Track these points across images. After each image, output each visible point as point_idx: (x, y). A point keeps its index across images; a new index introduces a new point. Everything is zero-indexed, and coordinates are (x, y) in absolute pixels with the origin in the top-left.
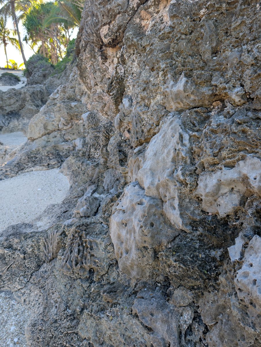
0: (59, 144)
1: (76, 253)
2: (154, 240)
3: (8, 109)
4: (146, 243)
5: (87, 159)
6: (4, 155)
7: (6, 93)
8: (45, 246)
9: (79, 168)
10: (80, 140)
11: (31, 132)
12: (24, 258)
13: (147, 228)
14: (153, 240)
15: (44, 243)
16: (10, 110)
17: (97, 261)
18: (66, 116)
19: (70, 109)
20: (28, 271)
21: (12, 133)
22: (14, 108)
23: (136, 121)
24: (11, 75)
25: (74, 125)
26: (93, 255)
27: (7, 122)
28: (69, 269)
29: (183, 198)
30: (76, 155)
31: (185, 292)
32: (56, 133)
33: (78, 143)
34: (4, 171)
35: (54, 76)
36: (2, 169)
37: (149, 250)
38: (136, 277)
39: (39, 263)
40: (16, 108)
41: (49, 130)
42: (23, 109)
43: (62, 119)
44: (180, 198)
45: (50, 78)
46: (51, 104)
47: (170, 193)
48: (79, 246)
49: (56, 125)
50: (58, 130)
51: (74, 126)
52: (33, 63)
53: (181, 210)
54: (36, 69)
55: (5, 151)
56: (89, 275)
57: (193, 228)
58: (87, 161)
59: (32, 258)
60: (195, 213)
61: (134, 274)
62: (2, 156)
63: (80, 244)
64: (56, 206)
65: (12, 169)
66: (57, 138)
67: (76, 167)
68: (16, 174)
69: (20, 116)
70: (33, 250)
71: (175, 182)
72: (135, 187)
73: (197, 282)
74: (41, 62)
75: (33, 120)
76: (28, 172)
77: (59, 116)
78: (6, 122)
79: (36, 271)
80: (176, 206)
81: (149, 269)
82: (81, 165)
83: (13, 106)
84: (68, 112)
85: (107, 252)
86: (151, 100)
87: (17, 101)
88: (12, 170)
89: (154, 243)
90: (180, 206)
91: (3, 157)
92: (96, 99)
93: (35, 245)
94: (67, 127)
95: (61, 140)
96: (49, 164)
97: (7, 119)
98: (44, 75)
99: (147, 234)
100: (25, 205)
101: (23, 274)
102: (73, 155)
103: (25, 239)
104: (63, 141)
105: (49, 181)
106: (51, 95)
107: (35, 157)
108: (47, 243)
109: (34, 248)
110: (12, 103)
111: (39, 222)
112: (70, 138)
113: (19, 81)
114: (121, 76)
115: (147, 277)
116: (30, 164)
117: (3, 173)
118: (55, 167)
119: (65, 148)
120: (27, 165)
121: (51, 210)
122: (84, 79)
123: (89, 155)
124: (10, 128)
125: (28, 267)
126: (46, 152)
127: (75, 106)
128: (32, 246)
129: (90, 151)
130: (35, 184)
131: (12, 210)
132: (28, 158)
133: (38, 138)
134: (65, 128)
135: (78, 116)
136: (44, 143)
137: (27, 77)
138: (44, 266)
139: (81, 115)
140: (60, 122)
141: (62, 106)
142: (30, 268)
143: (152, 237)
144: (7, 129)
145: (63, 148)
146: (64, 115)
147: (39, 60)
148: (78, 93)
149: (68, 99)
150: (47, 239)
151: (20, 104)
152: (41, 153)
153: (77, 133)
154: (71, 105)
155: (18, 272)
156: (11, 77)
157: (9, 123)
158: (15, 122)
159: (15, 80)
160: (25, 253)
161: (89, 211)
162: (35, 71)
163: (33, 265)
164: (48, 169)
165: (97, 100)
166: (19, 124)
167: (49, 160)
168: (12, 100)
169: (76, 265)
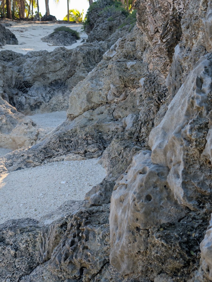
0: (103, 123)
1: (68, 244)
2: (149, 218)
3: (52, 77)
4: (138, 221)
5: (135, 143)
6: (34, 140)
7: (51, 54)
8: (42, 243)
9: (119, 155)
10: (132, 117)
11: (72, 106)
12: (15, 256)
13: (141, 201)
14: (146, 218)
15: (42, 239)
16: (54, 79)
17: (89, 254)
18: (117, 82)
19: (124, 71)
20: (17, 273)
21: (53, 113)
22: (59, 76)
23: (176, 73)
24: (68, 30)
25: (129, 95)
26: (87, 248)
27: (49, 96)
28: (57, 265)
29: (191, 163)
30: (121, 138)
31: (165, 280)
32: (104, 107)
33: (129, 121)
34: (26, 157)
35: (124, 27)
36: (24, 154)
37: (141, 232)
38: (126, 272)
39: (32, 264)
40: (62, 77)
41: (94, 103)
42: (72, 78)
43: (112, 86)
44: (186, 162)
45: (117, 31)
46: (103, 66)
47: (175, 156)
48: (74, 237)
49: (103, 95)
50: (107, 103)
51: (129, 98)
52: (96, 11)
53: (184, 179)
54: (100, 18)
55: (37, 135)
56: (79, 275)
57: (200, 204)
58: (134, 145)
59: (24, 258)
60: (206, 184)
61: (124, 268)
62: (32, 141)
63: (77, 234)
64: (76, 203)
65: (36, 155)
66: (103, 114)
67: (116, 153)
68: (41, 163)
69: (66, 87)
70: (26, 246)
71: (182, 141)
72: (146, 155)
73: (175, 262)
74: (108, 8)
75: (75, 89)
76: (58, 161)
77: (109, 81)
78: (46, 96)
79: (27, 274)
80: (180, 173)
81: (143, 261)
82: (123, 151)
83: (59, 73)
84: (120, 75)
85: (105, 244)
86: (193, 40)
87: (65, 65)
88: (35, 157)
89: (148, 222)
90: (185, 173)
91: (32, 143)
92: (156, 53)
93: (31, 240)
94: (119, 99)
95: (108, 118)
96: (86, 152)
97: (49, 92)
98: (110, 27)
99: (139, 209)
100: (39, 199)
101: (10, 276)
102: (117, 138)
103: (21, 233)
104: (112, 120)
105: (80, 174)
106: (106, 53)
107: (69, 140)
108: (45, 238)
109: (29, 244)
110: (58, 69)
111: (49, 220)
112: (120, 114)
113: (78, 38)
114: (179, 14)
115: (139, 273)
116: (61, 151)
117: (24, 160)
118: (94, 156)
119: (111, 130)
120: (57, 151)
121: (68, 207)
122: (143, 24)
123: (138, 137)
124: (52, 105)
125: (18, 268)
126: (84, 133)
127: (132, 66)
128: (27, 241)
129: (140, 132)
130: (60, 176)
131: (22, 205)
132: (60, 141)
133: (79, 115)
134: (116, 101)
135: (135, 82)
136: (84, 121)
137: (88, 32)
138: (37, 270)
139: (139, 79)
140: (110, 92)
141: (114, 67)
142: (20, 269)
143: (146, 214)
144: (47, 107)
145: (109, 129)
146: (114, 80)
147: (106, 5)
148: (139, 48)
149: (124, 58)
150: (45, 234)
151: (68, 70)
152: (78, 135)
153: (131, 107)
154: (126, 65)
155: (5, 273)
156: (67, 33)
157: (50, 98)
158: (59, 97)
159: (72, 37)
160: (16, 250)
161: (102, 199)
162: (98, 22)
163: (24, 266)
164: (85, 158)
165: (159, 54)
166: (65, 100)
167: (86, 146)
168: (58, 64)
169: (65, 260)
